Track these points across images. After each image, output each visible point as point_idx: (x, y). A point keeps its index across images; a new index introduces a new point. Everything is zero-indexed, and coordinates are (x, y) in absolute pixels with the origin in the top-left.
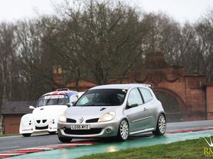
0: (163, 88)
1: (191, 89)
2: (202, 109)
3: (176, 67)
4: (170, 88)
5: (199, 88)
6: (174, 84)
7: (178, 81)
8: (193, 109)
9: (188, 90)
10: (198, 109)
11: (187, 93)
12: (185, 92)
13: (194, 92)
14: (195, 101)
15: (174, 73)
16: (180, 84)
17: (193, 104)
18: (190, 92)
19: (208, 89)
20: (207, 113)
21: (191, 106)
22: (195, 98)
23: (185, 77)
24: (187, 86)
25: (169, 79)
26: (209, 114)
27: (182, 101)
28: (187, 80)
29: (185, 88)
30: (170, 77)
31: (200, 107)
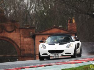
0: (3, 37)
1: (24, 37)
2: (32, 52)
3: (13, 21)
5: (30, 37)
6: (12, 34)
7: (14, 31)
8: (25, 52)
9: (22, 38)
10: (29, 52)
11: (21, 40)
12: (20, 39)
13: (26, 40)
14: (27, 46)
15: (11, 26)
16: (16, 34)
18: (23, 39)
19: (37, 37)
20: (35, 55)
21: (24, 50)
22: (27, 44)
23: (20, 28)
24: (21, 35)
25: (8, 30)
27: (18, 46)
28: (21, 31)
29: (20, 37)
30: (9, 29)
31: (30, 51)
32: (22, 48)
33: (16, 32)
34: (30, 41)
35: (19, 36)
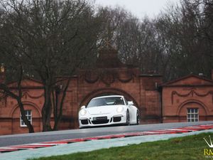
0: (115, 89)
1: (146, 90)
2: (158, 113)
3: (130, 66)
4: (123, 89)
5: (154, 90)
6: (127, 84)
7: (132, 81)
8: (147, 112)
9: (142, 91)
10: (153, 113)
11: (142, 94)
12: (140, 93)
13: (149, 94)
14: (150, 103)
15: (127, 72)
16: (134, 84)
17: (147, 107)
18: (145, 93)
19: (164, 91)
20: (162, 117)
21: (146, 109)
22: (150, 100)
23: (140, 76)
24: (142, 87)
25: (122, 79)
26: (164, 118)
28: (141, 81)
29: (140, 89)
30: (123, 77)
31: (155, 110)
32: (142, 106)
33: (134, 82)
34: (154, 96)
35: (138, 88)
